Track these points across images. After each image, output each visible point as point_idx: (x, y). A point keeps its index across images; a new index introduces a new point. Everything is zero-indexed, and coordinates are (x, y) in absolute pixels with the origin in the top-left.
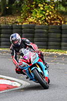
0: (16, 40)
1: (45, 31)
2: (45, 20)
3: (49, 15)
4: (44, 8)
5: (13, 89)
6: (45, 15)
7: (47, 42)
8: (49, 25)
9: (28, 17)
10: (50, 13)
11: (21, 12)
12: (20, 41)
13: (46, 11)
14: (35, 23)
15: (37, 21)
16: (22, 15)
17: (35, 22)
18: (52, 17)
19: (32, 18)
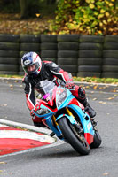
0: (31, 64)
1: (98, 45)
2: (98, 26)
3: (105, 18)
4: (96, 6)
5: (42, 148)
6: (97, 18)
7: (102, 64)
8: (104, 36)
9: (68, 21)
10: (107, 14)
11: (56, 12)
12: (40, 67)
13: (99, 11)
14: (81, 32)
15: (84, 28)
16: (57, 18)
17: (81, 29)
18: (109, 20)
19: (75, 22)
